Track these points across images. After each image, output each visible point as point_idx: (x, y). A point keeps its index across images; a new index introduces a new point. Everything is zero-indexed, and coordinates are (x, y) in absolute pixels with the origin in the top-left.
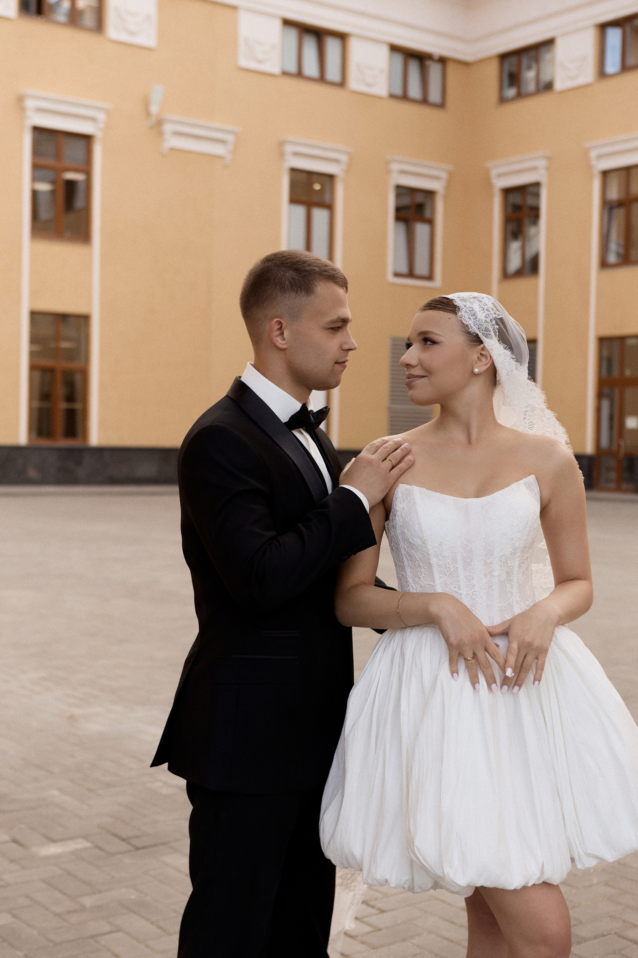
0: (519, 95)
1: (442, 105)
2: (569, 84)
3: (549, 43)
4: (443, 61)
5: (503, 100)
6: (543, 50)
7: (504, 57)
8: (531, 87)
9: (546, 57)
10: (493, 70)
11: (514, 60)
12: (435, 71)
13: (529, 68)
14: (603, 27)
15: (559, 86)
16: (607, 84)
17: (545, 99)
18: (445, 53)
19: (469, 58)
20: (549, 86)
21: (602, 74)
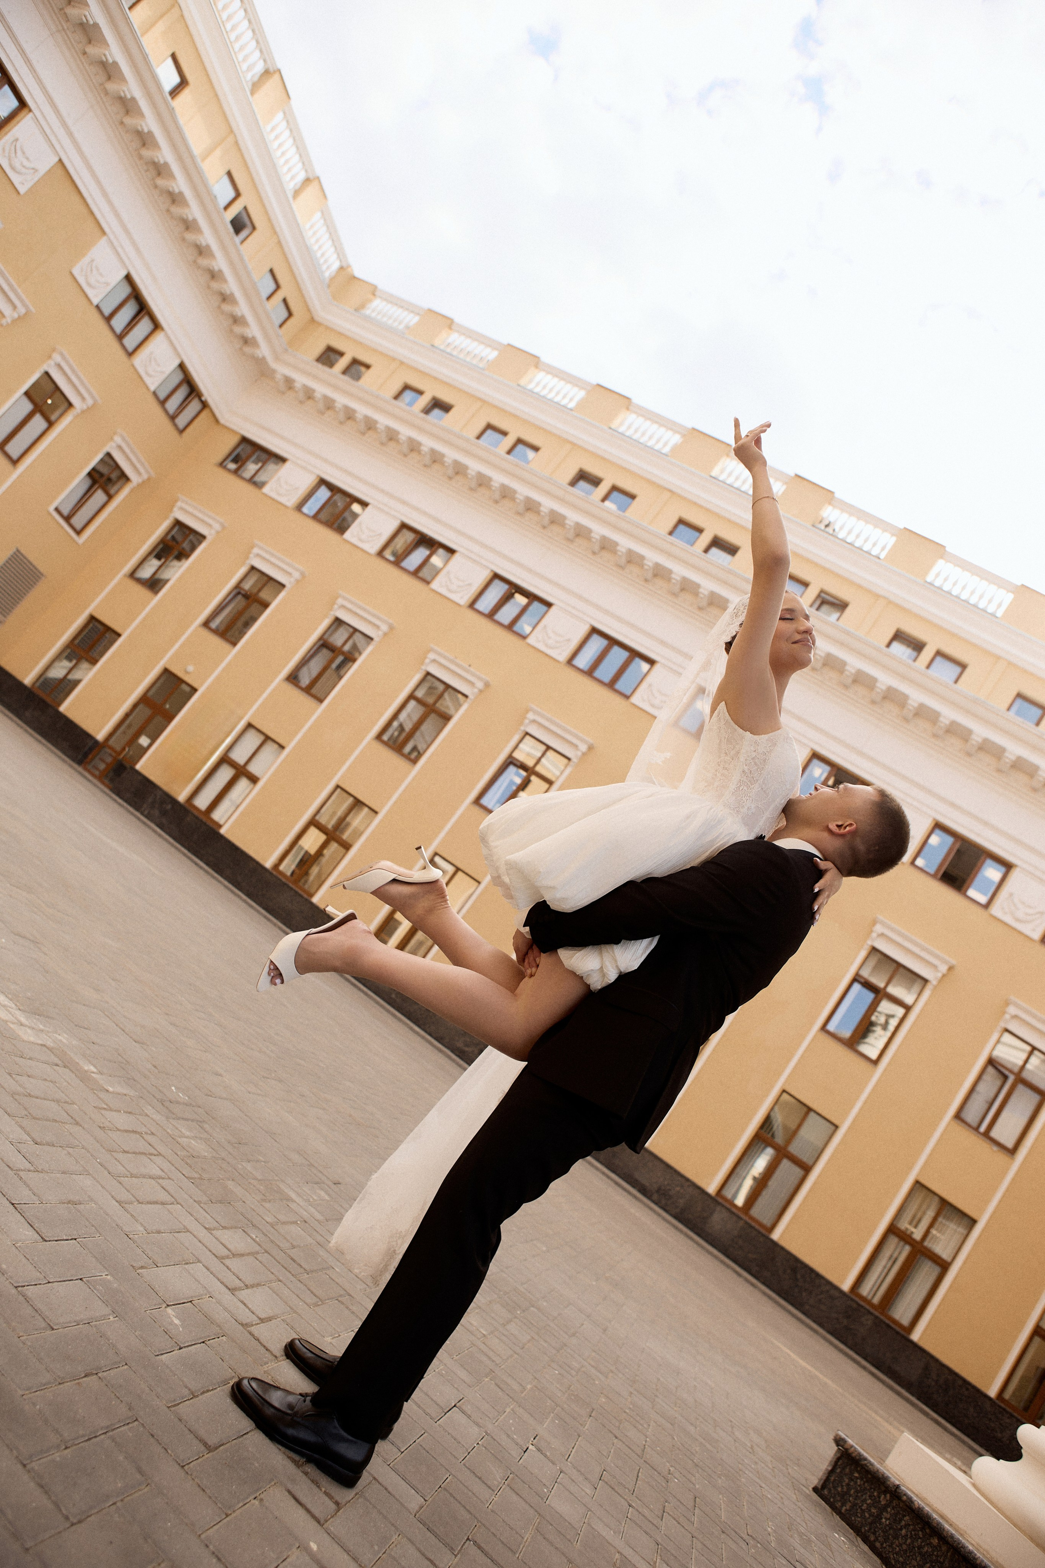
0: (236, 472)
1: (181, 431)
2: (273, 495)
3: (281, 460)
4: (205, 405)
5: (222, 464)
6: (273, 459)
7: (244, 440)
8: (248, 474)
9: (271, 466)
10: (234, 441)
11: (249, 449)
12: (195, 405)
13: (256, 462)
14: (322, 482)
15: (266, 490)
16: (297, 515)
17: (250, 488)
18: (210, 402)
19: (222, 421)
20: (259, 485)
21: (299, 507)
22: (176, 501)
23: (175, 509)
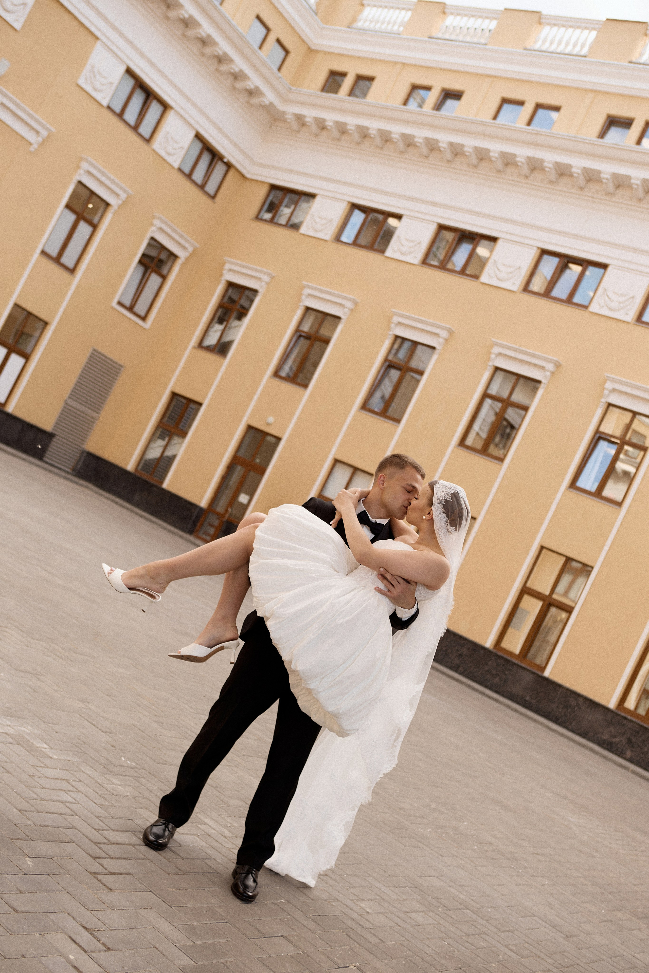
0: (272, 221)
1: (213, 197)
2: (311, 233)
3: (312, 196)
4: (229, 166)
5: (258, 218)
6: (303, 198)
7: (274, 187)
8: (283, 220)
9: (303, 205)
10: (263, 191)
11: (279, 194)
12: (220, 169)
13: (287, 206)
14: (355, 206)
15: (303, 230)
16: (338, 247)
17: (288, 233)
18: (233, 161)
19: (248, 176)
20: (295, 227)
21: (338, 239)
22: (223, 264)
23: (225, 272)
